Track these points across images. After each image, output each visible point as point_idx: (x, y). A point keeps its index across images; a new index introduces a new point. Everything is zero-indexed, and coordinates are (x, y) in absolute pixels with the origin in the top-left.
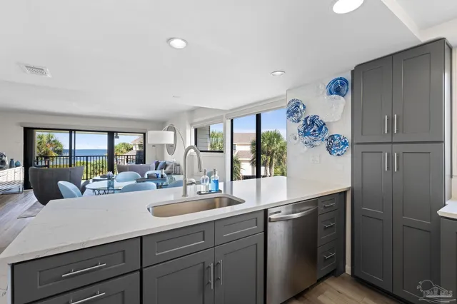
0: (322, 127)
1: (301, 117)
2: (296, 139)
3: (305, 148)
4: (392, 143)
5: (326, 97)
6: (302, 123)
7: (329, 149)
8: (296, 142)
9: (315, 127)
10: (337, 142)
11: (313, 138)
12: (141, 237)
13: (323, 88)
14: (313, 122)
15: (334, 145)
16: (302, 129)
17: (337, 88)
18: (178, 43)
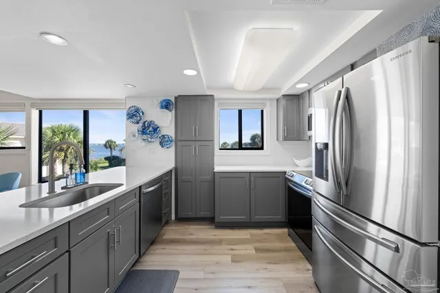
0: (156, 129)
1: (140, 119)
2: (134, 136)
3: (144, 143)
4: (195, 141)
5: (158, 110)
6: (141, 124)
7: (161, 144)
8: (135, 138)
9: (151, 129)
10: (166, 139)
11: (149, 136)
12: (69, 222)
13: (157, 102)
14: (150, 125)
15: (164, 141)
16: (141, 129)
17: (166, 105)
18: (54, 39)
